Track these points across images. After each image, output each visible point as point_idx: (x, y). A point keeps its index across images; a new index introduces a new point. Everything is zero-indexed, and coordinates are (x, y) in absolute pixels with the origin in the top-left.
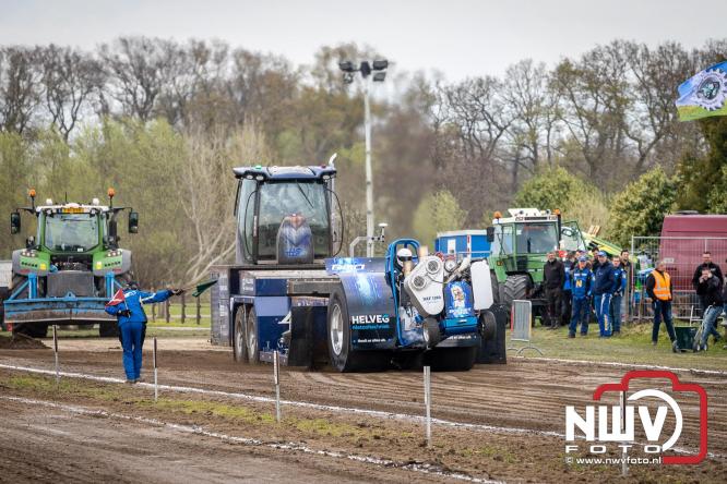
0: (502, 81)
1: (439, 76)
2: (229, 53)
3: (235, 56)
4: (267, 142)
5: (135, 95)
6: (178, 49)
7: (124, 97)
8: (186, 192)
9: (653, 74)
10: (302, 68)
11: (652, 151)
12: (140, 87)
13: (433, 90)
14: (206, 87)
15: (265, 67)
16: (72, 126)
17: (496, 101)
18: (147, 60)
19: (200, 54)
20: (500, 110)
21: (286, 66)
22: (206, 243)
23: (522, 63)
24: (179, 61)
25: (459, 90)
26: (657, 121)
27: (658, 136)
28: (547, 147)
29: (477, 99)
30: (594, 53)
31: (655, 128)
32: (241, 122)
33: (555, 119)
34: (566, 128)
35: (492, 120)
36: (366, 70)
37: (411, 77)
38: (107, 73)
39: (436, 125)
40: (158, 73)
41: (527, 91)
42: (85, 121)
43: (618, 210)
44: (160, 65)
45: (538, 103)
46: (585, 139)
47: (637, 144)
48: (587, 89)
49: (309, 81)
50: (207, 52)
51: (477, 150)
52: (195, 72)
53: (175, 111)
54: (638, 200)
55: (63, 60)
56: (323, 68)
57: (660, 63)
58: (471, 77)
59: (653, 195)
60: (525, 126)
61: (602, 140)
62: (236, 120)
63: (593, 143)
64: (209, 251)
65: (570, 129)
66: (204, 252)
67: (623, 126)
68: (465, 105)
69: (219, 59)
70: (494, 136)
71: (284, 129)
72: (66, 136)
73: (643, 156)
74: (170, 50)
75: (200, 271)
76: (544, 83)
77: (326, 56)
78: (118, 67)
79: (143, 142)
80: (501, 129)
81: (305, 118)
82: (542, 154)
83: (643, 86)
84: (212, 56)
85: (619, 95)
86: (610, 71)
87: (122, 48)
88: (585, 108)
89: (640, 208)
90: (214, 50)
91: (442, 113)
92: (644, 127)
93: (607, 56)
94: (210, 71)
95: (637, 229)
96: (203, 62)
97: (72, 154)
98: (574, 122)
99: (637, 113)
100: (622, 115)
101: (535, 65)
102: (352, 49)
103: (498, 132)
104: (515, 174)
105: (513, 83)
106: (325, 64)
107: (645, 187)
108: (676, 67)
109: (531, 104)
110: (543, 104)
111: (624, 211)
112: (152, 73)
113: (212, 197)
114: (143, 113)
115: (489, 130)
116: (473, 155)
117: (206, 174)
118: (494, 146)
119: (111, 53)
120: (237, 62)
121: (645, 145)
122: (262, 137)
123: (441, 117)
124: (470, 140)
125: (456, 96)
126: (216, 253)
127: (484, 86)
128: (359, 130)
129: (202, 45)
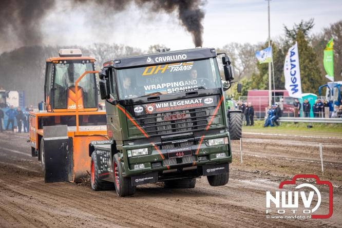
2: (124, 47)
6: (110, 46)
9: (242, 51)
11: (243, 73)
15: (134, 51)
18: (102, 49)
19: (116, 47)
26: (244, 64)
27: (245, 69)
30: (226, 46)
36: (164, 51)
40: (105, 53)
44: (105, 51)
47: (239, 71)
50: (118, 47)
52: (115, 52)
57: (244, 48)
69: (122, 49)
73: (240, 74)
74: (108, 46)
77: (151, 48)
78: (94, 51)
83: (240, 55)
90: (120, 47)
92: (240, 66)
93: (230, 46)
94: (119, 52)
96: (117, 50)
99: (238, 62)
102: (158, 46)
108: (249, 49)
112: (103, 53)
119: (92, 47)
120: (126, 50)
121: (241, 71)
129: (117, 45)
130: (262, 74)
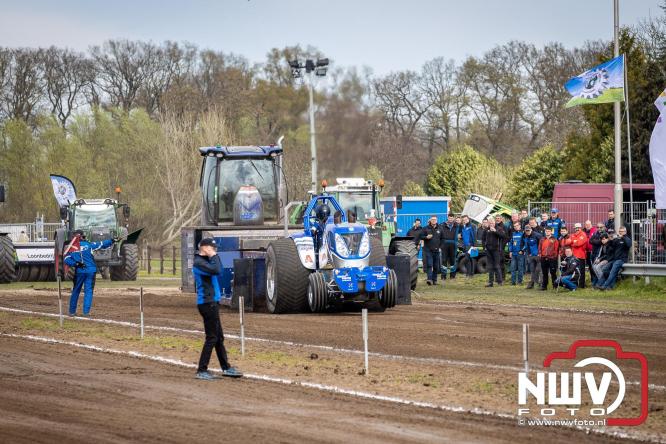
0: (420, 74)
1: (368, 71)
2: (198, 53)
3: (202, 55)
4: (227, 125)
5: (120, 87)
6: (155, 50)
7: (111, 89)
8: (163, 166)
9: (542, 69)
10: (256, 66)
11: (543, 131)
12: (124, 81)
13: (363, 82)
14: (178, 80)
15: (227, 65)
16: (69, 113)
17: (415, 91)
18: (130, 59)
19: (174, 54)
20: (418, 98)
21: (244, 64)
22: (180, 207)
23: (435, 60)
24: (156, 60)
25: (385, 83)
26: (545, 107)
27: (547, 120)
28: (457, 129)
29: (400, 90)
30: (494, 52)
31: (544, 113)
32: (206, 110)
33: (463, 106)
34: (472, 112)
35: (412, 106)
36: (310, 66)
37: (345, 71)
38: (97, 70)
39: (366, 111)
40: (140, 69)
41: (440, 82)
43: (515, 179)
44: (140, 64)
45: (449, 92)
46: (487, 122)
47: (530, 126)
48: (488, 81)
49: (262, 75)
50: (180, 52)
51: (399, 131)
52: (169, 68)
53: (152, 101)
54: (532, 172)
56: (273, 65)
57: (546, 60)
58: (395, 72)
59: (545, 167)
60: (439, 111)
61: (501, 123)
62: (201, 108)
63: (494, 125)
64: (181, 215)
65: (475, 114)
66: (178, 216)
67: (518, 111)
68: (390, 94)
69: (189, 58)
70: (414, 119)
71: (243, 115)
72: (64, 122)
73: (535, 136)
74: (148, 49)
75: (175, 231)
76: (454, 76)
77: (275, 55)
78: (107, 64)
79: (127, 126)
80: (420, 115)
81: (259, 106)
82: (452, 133)
83: (534, 78)
84: (184, 55)
85: (515, 85)
86: (507, 66)
87: (110, 49)
88: (487, 96)
89: (534, 177)
90: (185, 51)
91: (370, 102)
92: (536, 112)
93: (505, 54)
94: (182, 67)
95: (532, 195)
96: (177, 60)
97: (68, 136)
98: (479, 108)
99: (529, 101)
100: (517, 102)
101: (446, 61)
102: (296, 50)
103: (417, 116)
104: (431, 150)
105: (428, 76)
106: (275, 63)
107: (538, 161)
108: (559, 63)
109: (443, 93)
110: (453, 94)
111: (521, 181)
112: (135, 70)
113: (184, 171)
114: (127, 105)
115: (409, 115)
116: (396, 135)
117: (177, 151)
118: (414, 127)
119: (101, 53)
120: (204, 60)
121: (537, 126)
122: (223, 121)
123: (369, 105)
124: (393, 123)
125: (381, 88)
126: (187, 217)
127: (406, 79)
128: (304, 115)
129: (175, 46)
130: (598, 134)
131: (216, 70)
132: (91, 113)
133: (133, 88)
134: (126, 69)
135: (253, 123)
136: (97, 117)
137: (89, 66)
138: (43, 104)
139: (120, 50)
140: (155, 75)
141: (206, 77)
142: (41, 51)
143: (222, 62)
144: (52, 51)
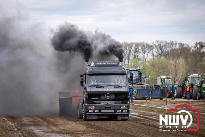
3: (179, 44)
4: (185, 61)
5: (159, 51)
7: (157, 52)
8: (169, 70)
12: (160, 50)
14: (173, 50)
16: (147, 58)
21: (189, 46)
24: (168, 45)
32: (180, 57)
38: (154, 47)
42: (149, 57)
49: (193, 49)
55: (145, 45)
71: (189, 58)
72: (145, 60)
79: (160, 61)
81: (193, 56)
84: (174, 44)
87: (157, 42)
97: (147, 63)
113: (175, 71)
114: (161, 55)
117: (173, 67)
122: (184, 60)
131: (182, 47)
132: (152, 58)
133: (162, 52)
134: (160, 47)
135: (191, 60)
136: (153, 59)
137: (152, 46)
138: (141, 55)
139: (159, 43)
140: (167, 49)
141: (180, 49)
142: (140, 43)
143: (183, 46)
144: (143, 43)
